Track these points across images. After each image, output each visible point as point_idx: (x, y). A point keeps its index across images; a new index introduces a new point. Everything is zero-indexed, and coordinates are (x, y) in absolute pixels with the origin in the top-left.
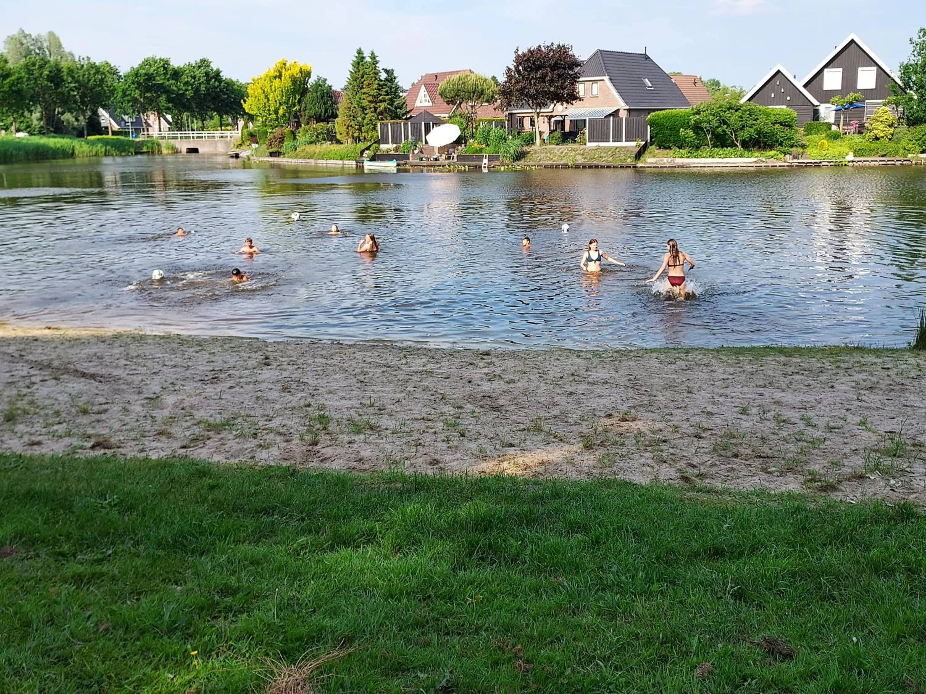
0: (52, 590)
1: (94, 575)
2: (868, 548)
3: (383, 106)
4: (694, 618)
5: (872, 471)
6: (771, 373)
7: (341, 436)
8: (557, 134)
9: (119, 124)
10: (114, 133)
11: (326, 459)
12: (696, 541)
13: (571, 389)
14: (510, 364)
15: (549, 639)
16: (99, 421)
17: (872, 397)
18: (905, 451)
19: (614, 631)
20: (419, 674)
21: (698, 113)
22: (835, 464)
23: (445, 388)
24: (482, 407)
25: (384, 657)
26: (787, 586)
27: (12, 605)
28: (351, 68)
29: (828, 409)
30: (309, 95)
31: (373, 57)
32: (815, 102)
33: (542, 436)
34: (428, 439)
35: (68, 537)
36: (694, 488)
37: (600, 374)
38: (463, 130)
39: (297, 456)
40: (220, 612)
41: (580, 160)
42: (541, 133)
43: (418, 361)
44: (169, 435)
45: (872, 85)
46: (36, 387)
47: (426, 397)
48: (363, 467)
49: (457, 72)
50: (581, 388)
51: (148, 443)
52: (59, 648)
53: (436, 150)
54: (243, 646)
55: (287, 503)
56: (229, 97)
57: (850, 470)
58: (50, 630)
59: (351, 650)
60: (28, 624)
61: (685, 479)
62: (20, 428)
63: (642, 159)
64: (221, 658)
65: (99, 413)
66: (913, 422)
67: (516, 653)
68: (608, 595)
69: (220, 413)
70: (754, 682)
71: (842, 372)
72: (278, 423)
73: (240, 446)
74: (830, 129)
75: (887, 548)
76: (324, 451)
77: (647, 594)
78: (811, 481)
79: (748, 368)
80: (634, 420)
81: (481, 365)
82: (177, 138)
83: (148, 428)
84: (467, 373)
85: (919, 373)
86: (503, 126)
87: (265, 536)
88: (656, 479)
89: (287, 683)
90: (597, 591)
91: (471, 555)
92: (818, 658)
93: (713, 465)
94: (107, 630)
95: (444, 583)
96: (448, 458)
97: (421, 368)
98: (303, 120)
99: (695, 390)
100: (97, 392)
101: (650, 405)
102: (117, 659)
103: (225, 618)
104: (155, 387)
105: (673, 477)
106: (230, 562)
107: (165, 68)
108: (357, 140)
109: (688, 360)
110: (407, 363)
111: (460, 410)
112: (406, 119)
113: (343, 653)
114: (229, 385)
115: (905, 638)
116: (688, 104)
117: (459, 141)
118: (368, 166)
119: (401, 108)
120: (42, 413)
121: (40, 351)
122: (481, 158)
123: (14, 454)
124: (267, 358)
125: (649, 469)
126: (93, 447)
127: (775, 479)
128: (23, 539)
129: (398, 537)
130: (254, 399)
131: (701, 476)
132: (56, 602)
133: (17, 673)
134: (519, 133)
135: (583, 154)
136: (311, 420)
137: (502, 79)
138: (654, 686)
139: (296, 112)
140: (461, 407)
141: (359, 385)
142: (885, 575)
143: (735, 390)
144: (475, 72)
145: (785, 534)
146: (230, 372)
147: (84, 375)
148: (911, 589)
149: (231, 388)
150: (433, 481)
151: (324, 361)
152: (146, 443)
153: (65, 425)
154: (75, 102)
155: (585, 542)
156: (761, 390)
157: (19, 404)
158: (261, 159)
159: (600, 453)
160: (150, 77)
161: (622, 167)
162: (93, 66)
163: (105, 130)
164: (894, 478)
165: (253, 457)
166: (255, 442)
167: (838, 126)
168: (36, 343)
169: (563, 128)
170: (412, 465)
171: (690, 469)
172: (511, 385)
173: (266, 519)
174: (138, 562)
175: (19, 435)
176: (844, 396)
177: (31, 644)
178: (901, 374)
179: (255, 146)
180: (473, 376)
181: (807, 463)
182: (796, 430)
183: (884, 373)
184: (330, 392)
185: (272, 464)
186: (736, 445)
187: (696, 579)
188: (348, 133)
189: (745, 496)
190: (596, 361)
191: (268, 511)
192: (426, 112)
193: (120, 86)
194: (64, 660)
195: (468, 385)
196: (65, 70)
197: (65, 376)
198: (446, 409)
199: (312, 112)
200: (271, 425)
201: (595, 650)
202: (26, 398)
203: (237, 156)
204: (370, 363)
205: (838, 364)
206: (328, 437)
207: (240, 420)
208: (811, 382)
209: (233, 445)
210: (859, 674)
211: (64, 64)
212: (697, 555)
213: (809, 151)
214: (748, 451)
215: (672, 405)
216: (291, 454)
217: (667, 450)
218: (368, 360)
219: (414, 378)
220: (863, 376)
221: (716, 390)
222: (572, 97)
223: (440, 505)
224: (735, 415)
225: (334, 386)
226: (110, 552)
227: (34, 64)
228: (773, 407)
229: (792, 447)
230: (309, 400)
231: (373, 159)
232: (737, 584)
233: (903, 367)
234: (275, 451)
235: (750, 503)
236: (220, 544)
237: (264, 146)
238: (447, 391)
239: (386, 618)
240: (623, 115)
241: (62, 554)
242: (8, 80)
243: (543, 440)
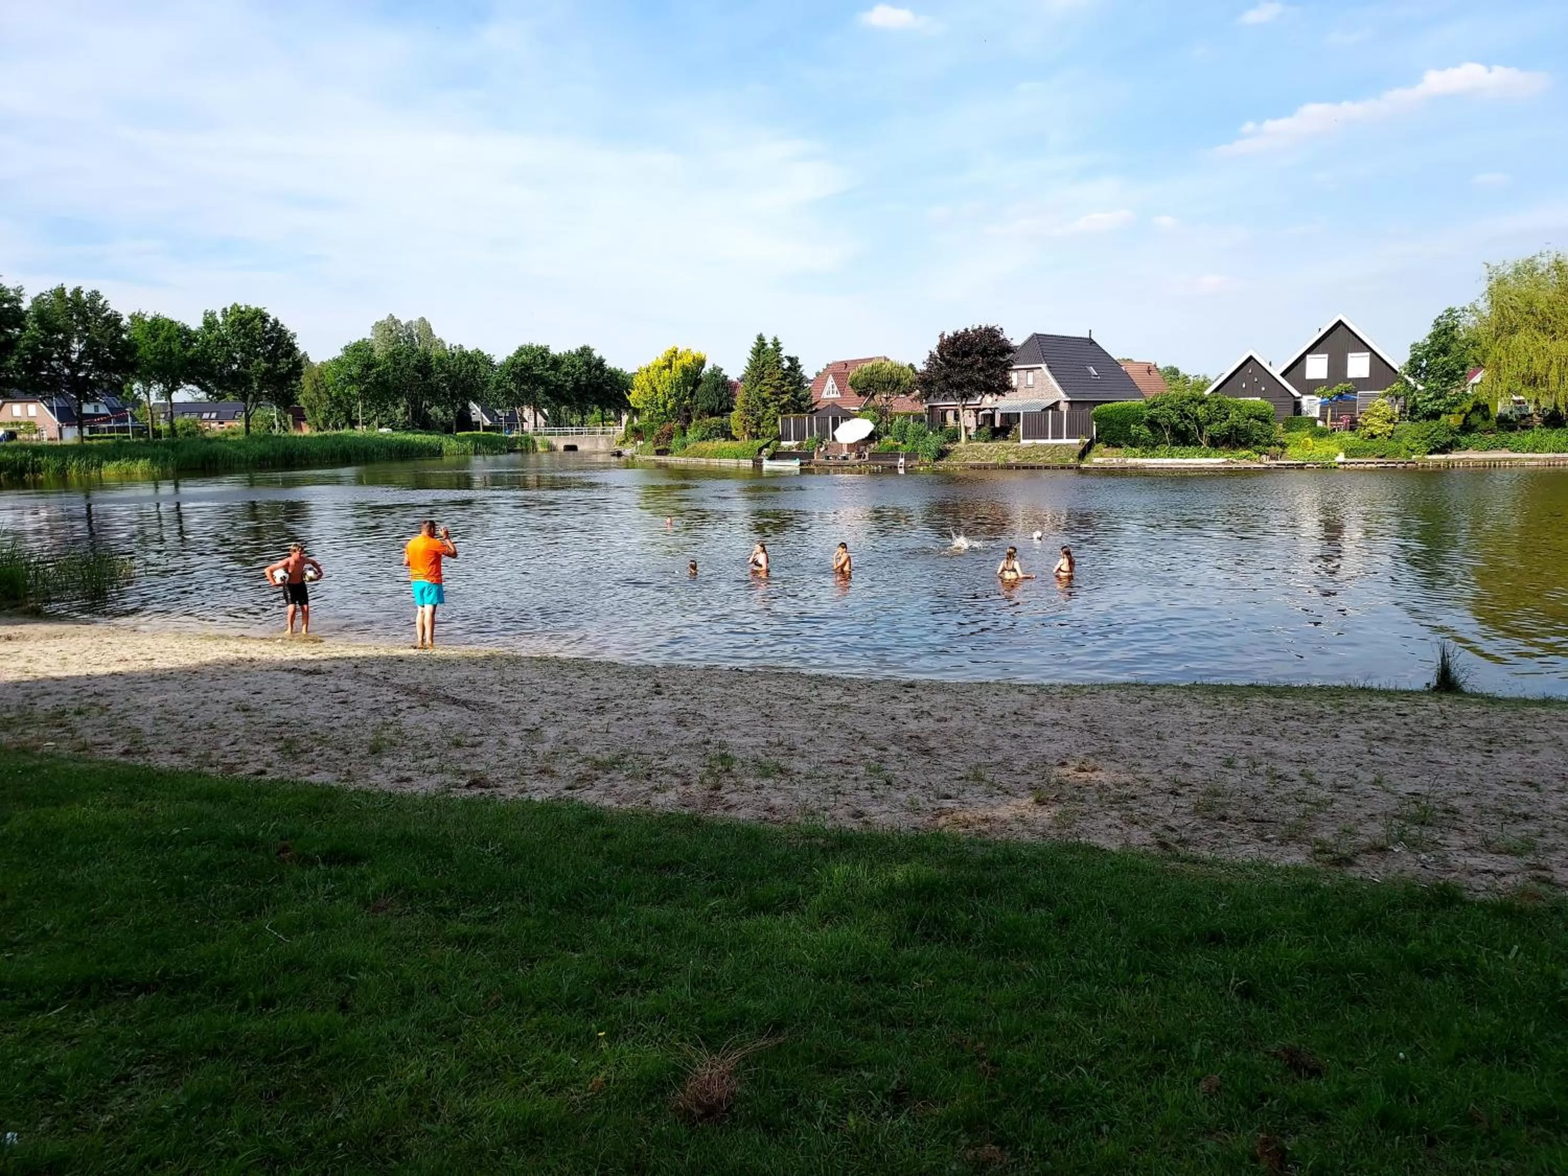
0: (434, 952)
1: (480, 935)
2: (1404, 940)
3: (786, 398)
4: (1193, 1018)
5: (1395, 843)
6: (1258, 717)
7: (747, 780)
8: (986, 430)
9: (491, 419)
10: (486, 429)
11: (731, 806)
12: (1187, 923)
13: (1014, 731)
14: (940, 698)
15: (1016, 1038)
16: (473, 756)
17: (1388, 749)
18: (1435, 819)
19: (1094, 1031)
20: (863, 1072)
21: (1154, 406)
22: (1348, 832)
23: (864, 724)
24: (909, 749)
25: (820, 1050)
26: (1304, 983)
27: (391, 968)
28: (750, 356)
29: (1333, 764)
30: (701, 388)
31: (776, 343)
32: (1296, 394)
33: (983, 787)
34: (848, 786)
35: (449, 889)
36: (1177, 857)
37: (1047, 713)
38: (876, 425)
39: (699, 802)
40: (625, 986)
41: (1013, 460)
42: (967, 429)
43: (832, 693)
44: (552, 774)
45: (1365, 373)
46: (402, 714)
47: (842, 736)
48: (777, 817)
49: (871, 359)
50: (1027, 729)
51: (529, 782)
52: (445, 1022)
53: (845, 448)
54: (656, 1029)
55: (693, 858)
56: (612, 388)
57: (1367, 840)
58: (436, 1001)
59: (781, 1039)
60: (411, 992)
61: (1164, 845)
62: (387, 761)
63: (1087, 459)
64: (630, 1042)
65: (473, 746)
66: (1442, 782)
67: (977, 1054)
68: (1084, 987)
69: (608, 749)
70: (1275, 1103)
71: (1347, 719)
72: (674, 762)
73: (632, 789)
74: (1315, 425)
75: (1428, 940)
76: (728, 797)
77: (1133, 987)
78: (1319, 852)
79: (1230, 710)
80: (1094, 770)
81: (906, 698)
82: (554, 434)
83: (529, 764)
84: (889, 709)
85: (1444, 721)
86: (922, 420)
87: (670, 897)
88: (1127, 844)
89: (710, 1075)
90: (1071, 979)
91: (913, 928)
92: (1354, 1076)
93: (1195, 829)
94: (498, 1002)
95: (884, 962)
96: (873, 809)
97: (835, 702)
98: (694, 415)
99: (1166, 736)
100: (469, 721)
101: (1113, 752)
102: (512, 1037)
103: (633, 994)
104: (533, 717)
105: (1148, 842)
106: (633, 926)
107: (543, 357)
108: (755, 436)
109: (1155, 699)
110: (819, 695)
111: (884, 753)
112: (812, 413)
113: (772, 1042)
114: (616, 716)
115: (1466, 1057)
116: (1141, 395)
117: (872, 437)
118: (767, 465)
119: (805, 400)
120: (411, 744)
121: (406, 673)
122: (896, 456)
123: (382, 791)
124: (658, 686)
125: (1117, 831)
126: (468, 786)
127: (1274, 848)
128: (400, 892)
129: (825, 904)
130: (644, 734)
131: (1183, 842)
132: (441, 968)
133: (401, 1049)
134: (941, 429)
135: (1016, 453)
136: (711, 760)
137: (921, 367)
138: (1150, 1101)
139: (686, 406)
140: (885, 749)
141: (764, 720)
142: (1429, 974)
143: (1216, 737)
144: (892, 359)
145: (1297, 917)
146: (618, 701)
147: (455, 702)
148: (1466, 995)
149: (618, 720)
150: (860, 838)
151: (723, 691)
152: (527, 782)
153: (436, 759)
154: (445, 395)
155: (1049, 918)
156: (1248, 738)
157: (385, 734)
158: (647, 457)
159: (1055, 810)
160: (527, 367)
161: (1063, 468)
162: (465, 355)
163: (476, 426)
164: (1424, 851)
165: (647, 802)
166: (650, 784)
167: (1325, 421)
168: (401, 664)
169: (993, 422)
170: (832, 817)
171: (1167, 833)
172: (943, 724)
173: (669, 876)
174: (530, 922)
175: (386, 770)
176: (1352, 748)
177: (415, 1015)
178: (1422, 722)
179: (639, 443)
180: (897, 712)
181: (1312, 829)
182: (1296, 788)
183: (1398, 720)
184: (732, 728)
185: (670, 810)
186: (1222, 805)
187: (1191, 971)
188: (744, 428)
189: (1241, 869)
190: (1042, 697)
191: (671, 866)
192: (834, 405)
193: (494, 377)
194: (453, 1036)
195: (890, 722)
196: (434, 358)
197: (435, 703)
198: (867, 750)
199: (705, 405)
200: (665, 764)
201: (1074, 1053)
202: (392, 728)
203: (619, 454)
204: (776, 694)
205: (1341, 708)
206: (732, 781)
207: (630, 758)
208: (1310, 730)
209: (624, 787)
210: (1412, 1100)
211: (434, 353)
212: (1189, 940)
213: (1290, 451)
214: (1238, 813)
215: (1138, 753)
216: (691, 800)
217: (1138, 809)
218: (774, 690)
219: (828, 713)
220: (1374, 723)
221: (1193, 737)
222: (1004, 388)
223: (872, 867)
224: (1218, 768)
225: (736, 720)
226: (496, 910)
227: (400, 354)
228: (1264, 759)
229: (1291, 809)
230: (708, 736)
231: (772, 458)
232: (1243, 978)
233: (1423, 713)
234: (671, 795)
235: (1248, 877)
236: (619, 905)
237: (650, 443)
238: (868, 730)
239: (818, 1002)
240: (1064, 407)
241: (443, 910)
242: (374, 370)
243: (986, 792)
